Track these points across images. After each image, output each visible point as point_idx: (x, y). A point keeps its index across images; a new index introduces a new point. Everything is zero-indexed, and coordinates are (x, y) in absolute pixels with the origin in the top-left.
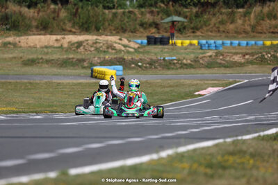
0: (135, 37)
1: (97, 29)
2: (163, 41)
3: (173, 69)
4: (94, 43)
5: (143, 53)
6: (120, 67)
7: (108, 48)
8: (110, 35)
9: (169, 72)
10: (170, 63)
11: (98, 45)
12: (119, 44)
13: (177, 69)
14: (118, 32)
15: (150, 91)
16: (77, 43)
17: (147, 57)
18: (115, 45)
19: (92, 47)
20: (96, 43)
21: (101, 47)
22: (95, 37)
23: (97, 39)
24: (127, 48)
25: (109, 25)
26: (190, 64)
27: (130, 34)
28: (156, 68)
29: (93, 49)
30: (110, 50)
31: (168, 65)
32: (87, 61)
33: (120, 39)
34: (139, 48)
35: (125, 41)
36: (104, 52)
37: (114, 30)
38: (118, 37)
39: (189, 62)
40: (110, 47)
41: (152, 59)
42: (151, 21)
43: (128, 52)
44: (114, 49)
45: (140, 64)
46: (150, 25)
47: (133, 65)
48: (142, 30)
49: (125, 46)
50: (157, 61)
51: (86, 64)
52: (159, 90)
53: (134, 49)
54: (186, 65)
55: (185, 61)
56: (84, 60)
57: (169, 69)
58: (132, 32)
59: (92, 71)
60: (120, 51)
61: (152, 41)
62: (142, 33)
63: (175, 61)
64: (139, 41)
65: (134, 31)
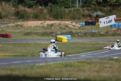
0: (80, 22)
1: (62, 18)
2: (93, 24)
3: (96, 37)
4: (59, 25)
5: (82, 29)
6: (70, 36)
7: (65, 27)
8: (67, 21)
9: (93, 38)
10: (94, 34)
11: (61, 26)
12: (71, 25)
13: (98, 37)
14: (71, 19)
15: (82, 47)
16: (51, 24)
17: (83, 31)
18: (69, 25)
19: (58, 26)
20: (60, 24)
21: (62, 26)
22: (59, 22)
23: (60, 23)
24: (75, 27)
25: (67, 16)
26: (104, 34)
27: (78, 20)
28: (87, 36)
29: (58, 27)
30: (66, 28)
31: (93, 35)
32: (55, 33)
33: (72, 23)
34: (81, 27)
35: (74, 24)
36: (64, 29)
37: (70, 18)
38: (71, 22)
39: (103, 33)
40: (67, 26)
41: (85, 32)
42: (88, 14)
43: (75, 29)
44: (68, 27)
45: (80, 34)
46: (87, 16)
47: (76, 35)
48: (83, 18)
49: (74, 26)
50: (88, 33)
51: (54, 35)
52: (87, 46)
53: (78, 27)
54: (102, 34)
55: (101, 33)
56: (53, 33)
57: (94, 37)
58: (78, 19)
59: (56, 38)
60: (72, 28)
61: (87, 24)
62: (83, 19)
63: (97, 33)
64: (81, 24)
65: (79, 19)
